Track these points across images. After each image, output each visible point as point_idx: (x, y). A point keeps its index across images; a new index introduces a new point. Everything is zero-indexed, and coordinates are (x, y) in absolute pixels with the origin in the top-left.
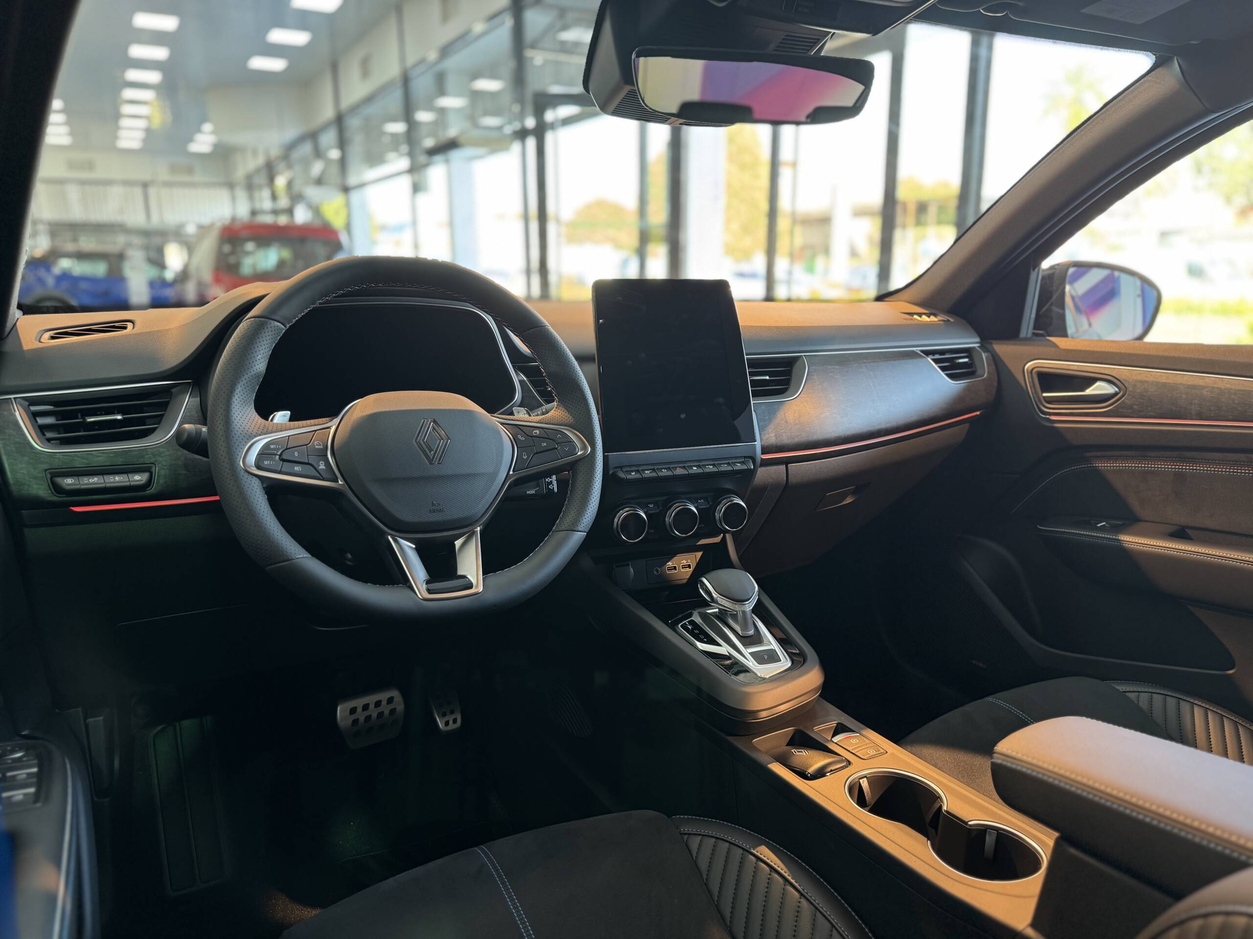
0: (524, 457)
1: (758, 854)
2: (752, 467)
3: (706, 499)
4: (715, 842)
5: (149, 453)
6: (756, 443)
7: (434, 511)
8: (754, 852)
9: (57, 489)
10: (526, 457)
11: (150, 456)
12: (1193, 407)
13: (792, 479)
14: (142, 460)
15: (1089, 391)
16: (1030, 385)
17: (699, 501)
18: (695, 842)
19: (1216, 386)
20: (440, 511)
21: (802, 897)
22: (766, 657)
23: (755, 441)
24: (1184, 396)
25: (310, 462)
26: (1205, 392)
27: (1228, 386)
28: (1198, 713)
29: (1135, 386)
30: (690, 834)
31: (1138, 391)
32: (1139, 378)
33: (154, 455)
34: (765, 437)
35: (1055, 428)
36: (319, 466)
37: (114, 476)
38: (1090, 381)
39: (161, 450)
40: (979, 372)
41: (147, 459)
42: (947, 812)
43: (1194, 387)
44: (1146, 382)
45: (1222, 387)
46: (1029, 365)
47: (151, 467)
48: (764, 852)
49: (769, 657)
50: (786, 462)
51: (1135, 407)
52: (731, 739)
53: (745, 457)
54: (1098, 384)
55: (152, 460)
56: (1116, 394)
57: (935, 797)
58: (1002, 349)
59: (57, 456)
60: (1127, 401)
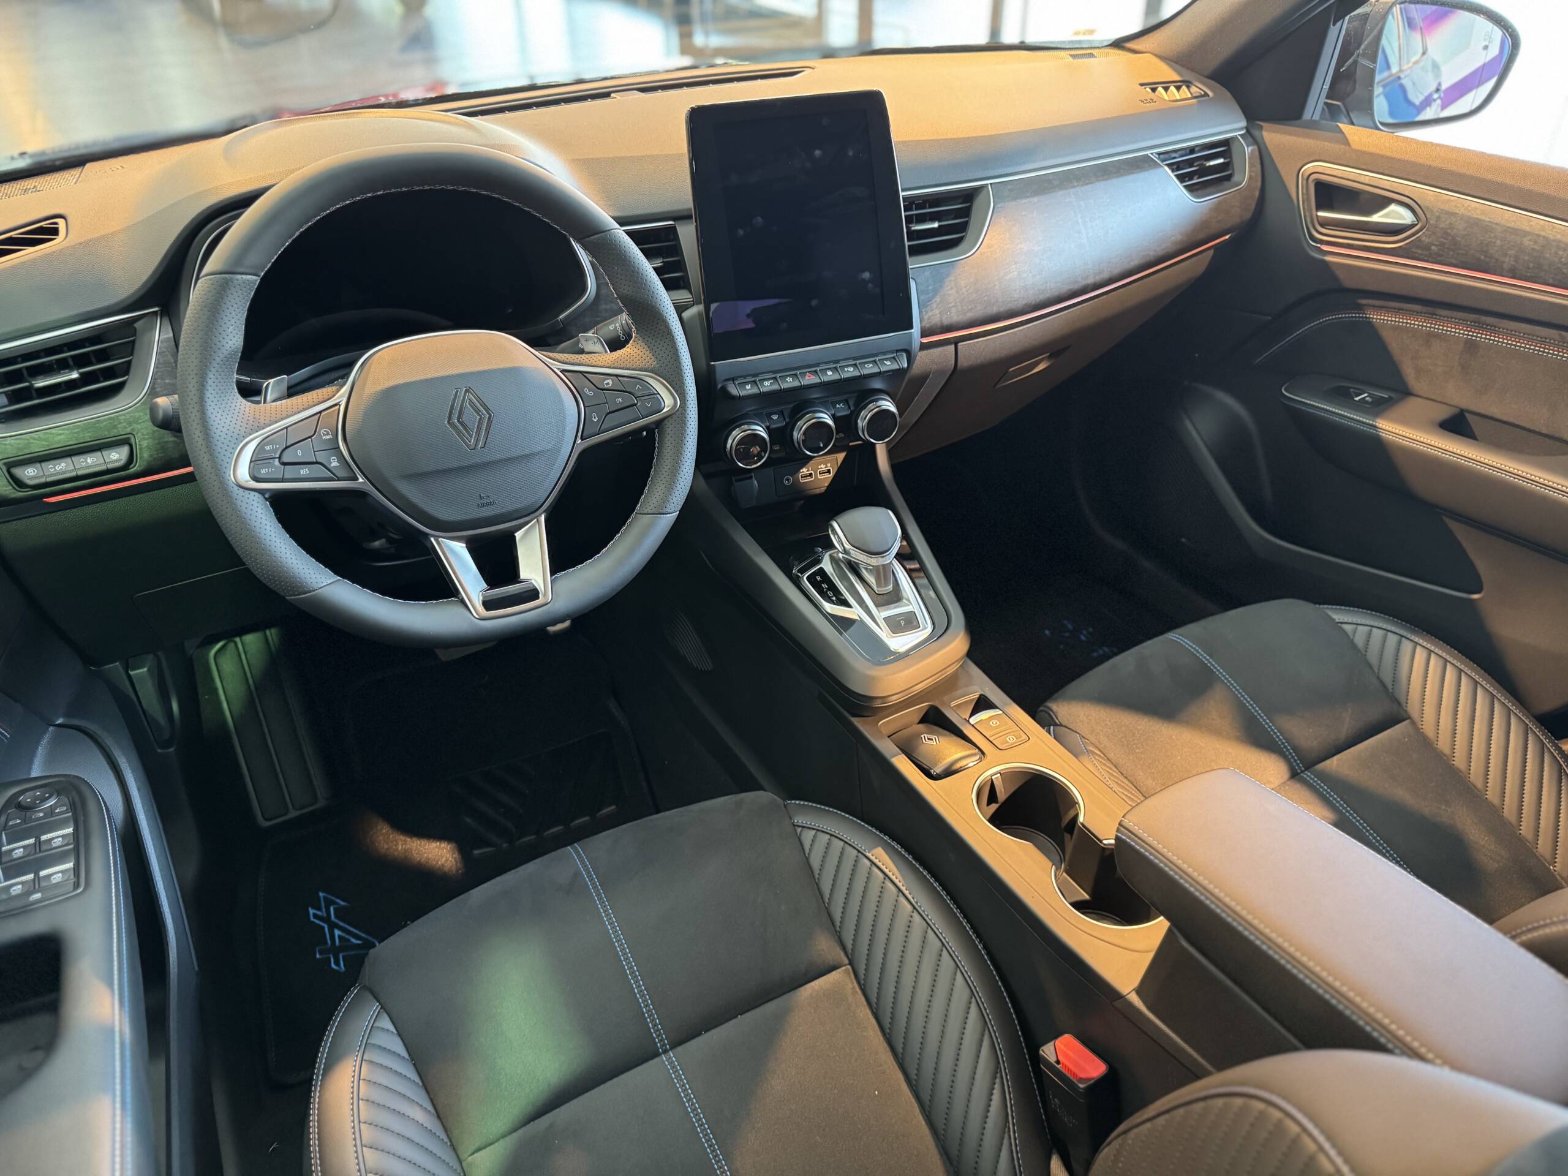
0: (594, 419)
1: (873, 858)
2: (906, 365)
3: (846, 402)
4: (829, 839)
5: (122, 421)
6: (912, 331)
7: (483, 505)
8: (869, 855)
9: (19, 483)
10: (597, 419)
11: (125, 424)
12: (1507, 260)
13: (963, 363)
14: (114, 432)
15: (1376, 218)
16: (1302, 196)
17: (838, 406)
18: (807, 836)
19: (1543, 233)
20: (491, 504)
21: (915, 911)
22: (903, 623)
23: (911, 327)
24: (1498, 242)
25: (319, 460)
26: (1526, 242)
27: (1559, 237)
28: (1420, 655)
29: (1438, 218)
30: (803, 827)
31: (1442, 226)
32: (1447, 208)
33: (130, 424)
34: (927, 316)
35: (1324, 261)
36: (331, 463)
37: (84, 456)
38: (1382, 202)
39: (137, 415)
40: (1236, 178)
41: (122, 430)
42: (1082, 824)
43: (1515, 231)
44: (1454, 214)
45: (1551, 237)
46: (1309, 167)
47: (129, 439)
48: (880, 855)
49: (908, 623)
50: (956, 342)
51: (1433, 247)
52: (856, 721)
53: (897, 351)
54: (1393, 207)
55: (129, 430)
56: (1413, 226)
57: (1073, 803)
58: (1274, 137)
59: (8, 442)
60: (1424, 238)
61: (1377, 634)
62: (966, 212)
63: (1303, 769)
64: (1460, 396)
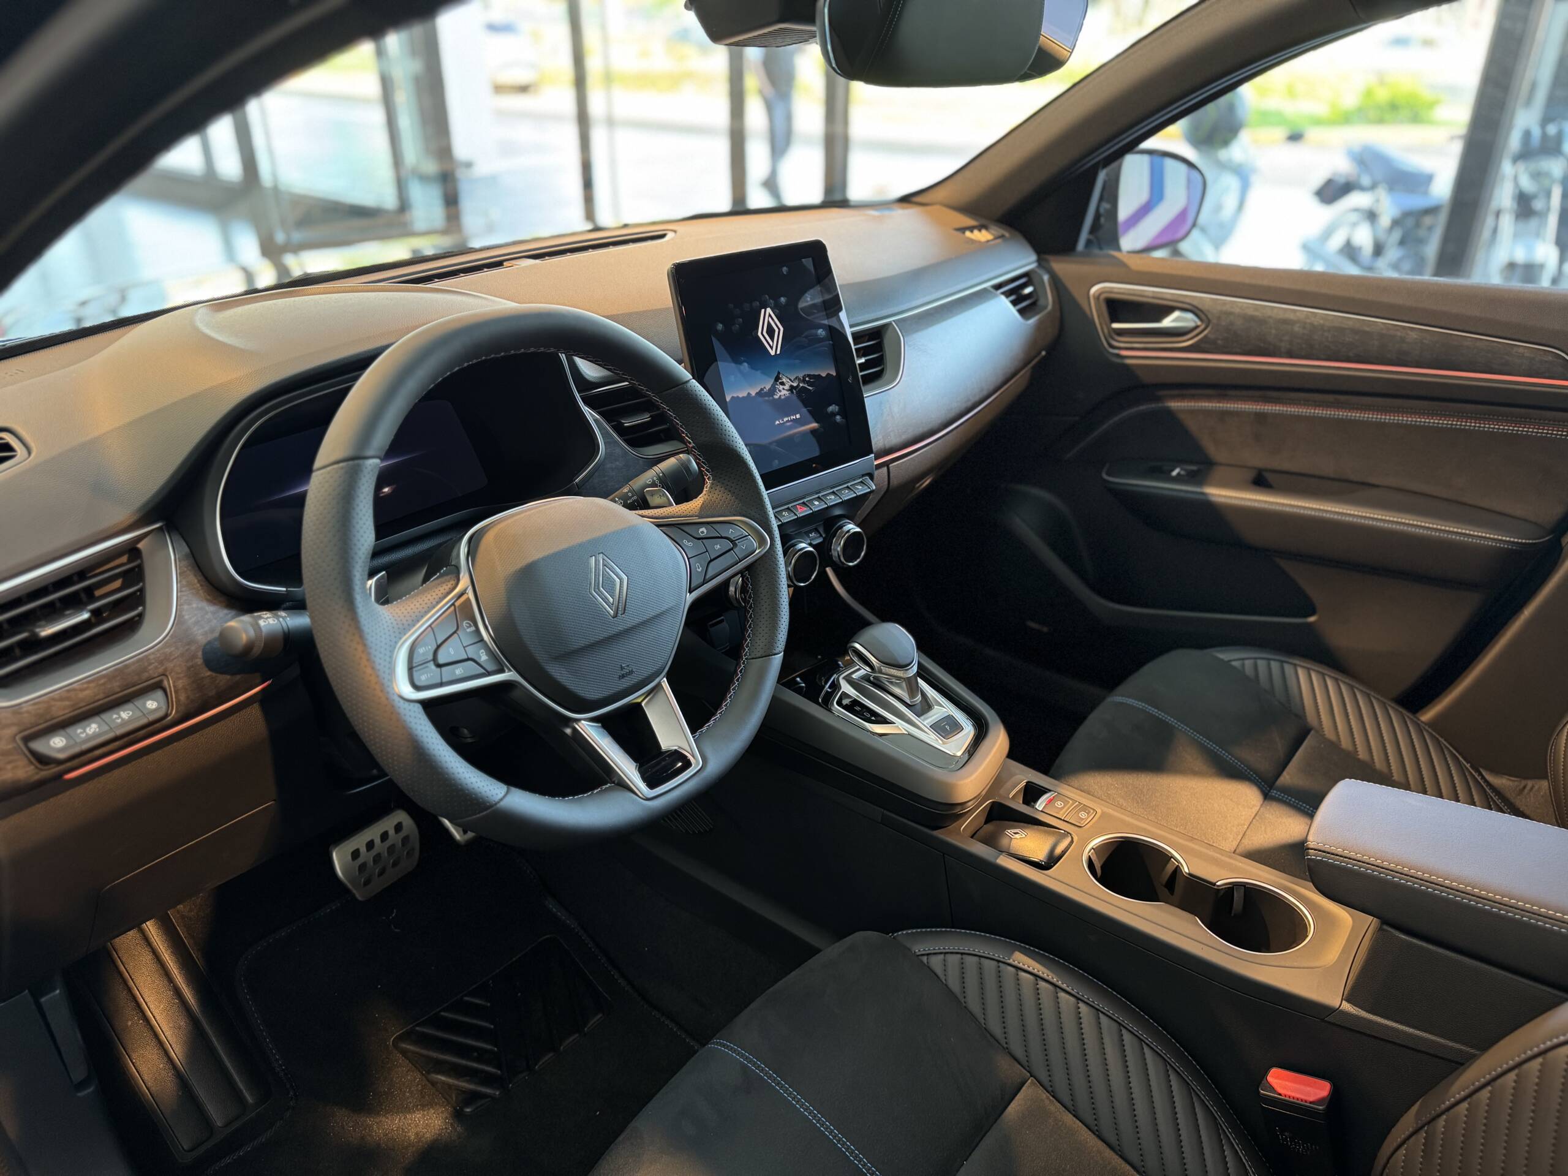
0: (698, 570)
1: (1016, 963)
2: (874, 487)
4: (961, 959)
5: (153, 661)
6: (872, 454)
8: (1011, 961)
9: (42, 760)
10: (701, 568)
11: (156, 664)
12: (1283, 344)
14: (145, 675)
15: (1168, 322)
16: (1096, 313)
17: (814, 535)
18: (936, 962)
19: (1308, 321)
20: (631, 672)
21: (1080, 1001)
22: (947, 727)
23: (871, 451)
24: (1273, 331)
25: (470, 656)
26: (1297, 328)
27: (1322, 322)
28: (1301, 673)
29: (1219, 318)
30: (928, 955)
31: (1223, 323)
32: (1224, 308)
33: (161, 663)
35: (1124, 364)
36: (480, 657)
37: (116, 710)
38: (1165, 310)
39: (167, 650)
40: (1041, 302)
41: (153, 671)
42: (1190, 874)
43: (1285, 322)
44: (1231, 313)
45: (1316, 323)
46: (1094, 290)
47: (161, 681)
48: (1020, 959)
50: (887, 465)
51: (1220, 342)
52: (937, 833)
53: (863, 476)
54: (1176, 314)
55: (161, 670)
56: (1197, 327)
58: (1063, 267)
59: (25, 709)
60: (1210, 336)
61: (1261, 664)
62: (879, 348)
63: (1268, 789)
64: (1259, 459)
